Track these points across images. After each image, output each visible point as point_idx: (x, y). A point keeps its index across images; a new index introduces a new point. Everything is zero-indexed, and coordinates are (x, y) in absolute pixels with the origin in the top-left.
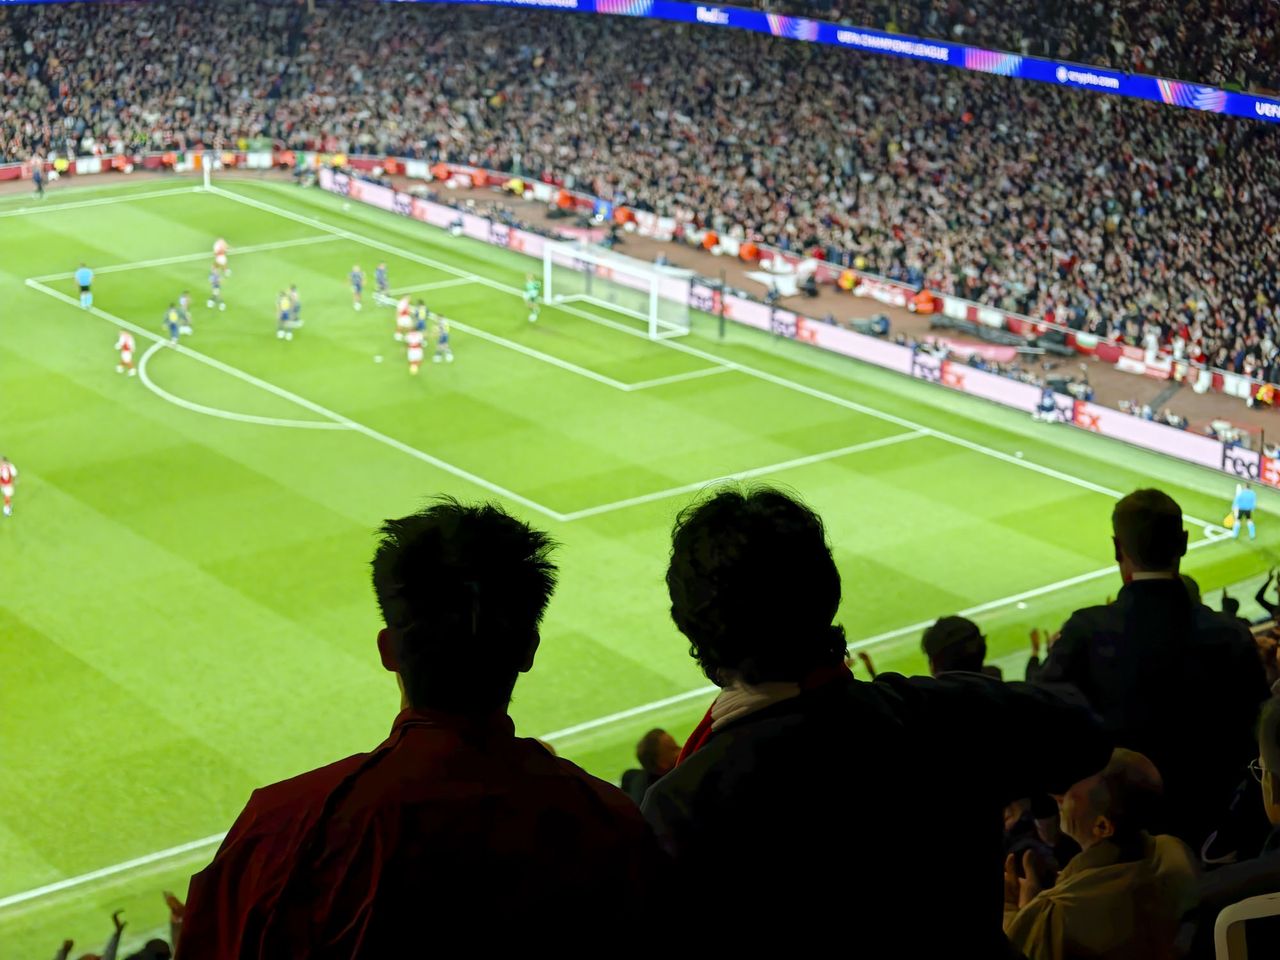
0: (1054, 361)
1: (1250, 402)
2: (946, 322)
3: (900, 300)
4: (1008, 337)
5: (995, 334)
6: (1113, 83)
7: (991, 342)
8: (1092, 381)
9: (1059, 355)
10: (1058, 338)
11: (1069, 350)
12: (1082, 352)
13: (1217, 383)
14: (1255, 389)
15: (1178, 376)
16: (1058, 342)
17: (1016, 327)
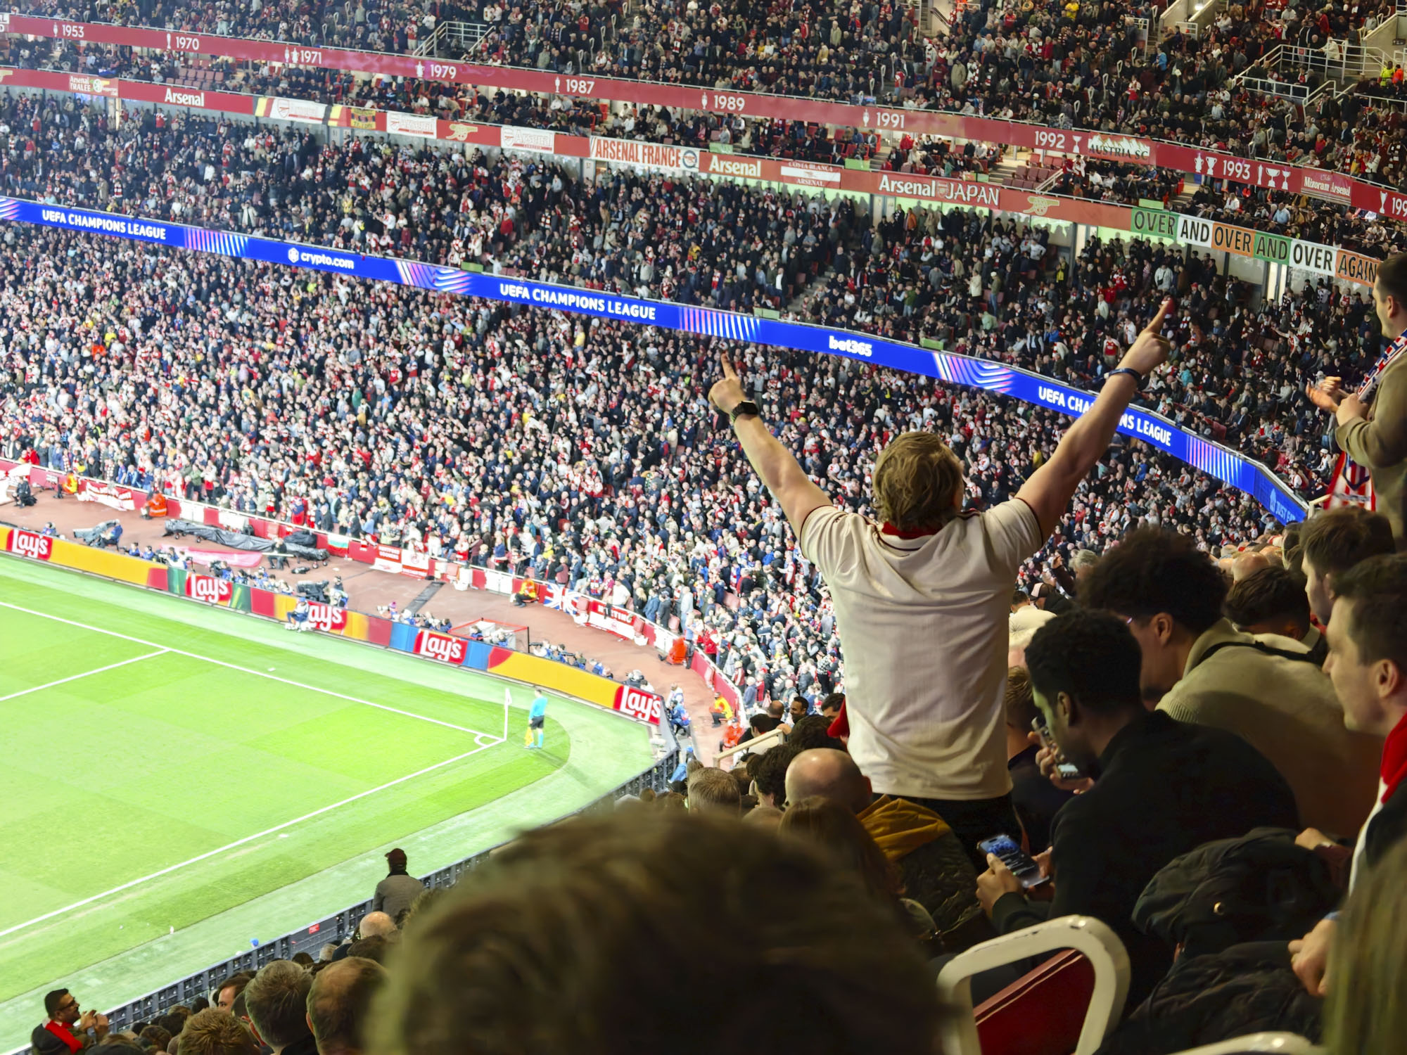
0: (305, 564)
1: (513, 598)
2: (182, 526)
3: (130, 505)
4: (253, 542)
5: (239, 538)
6: (349, 264)
7: (234, 548)
8: (346, 584)
9: (310, 558)
10: (307, 539)
11: (320, 552)
12: (334, 552)
13: (479, 580)
14: (517, 585)
15: (437, 575)
16: (308, 545)
17: (260, 529)
